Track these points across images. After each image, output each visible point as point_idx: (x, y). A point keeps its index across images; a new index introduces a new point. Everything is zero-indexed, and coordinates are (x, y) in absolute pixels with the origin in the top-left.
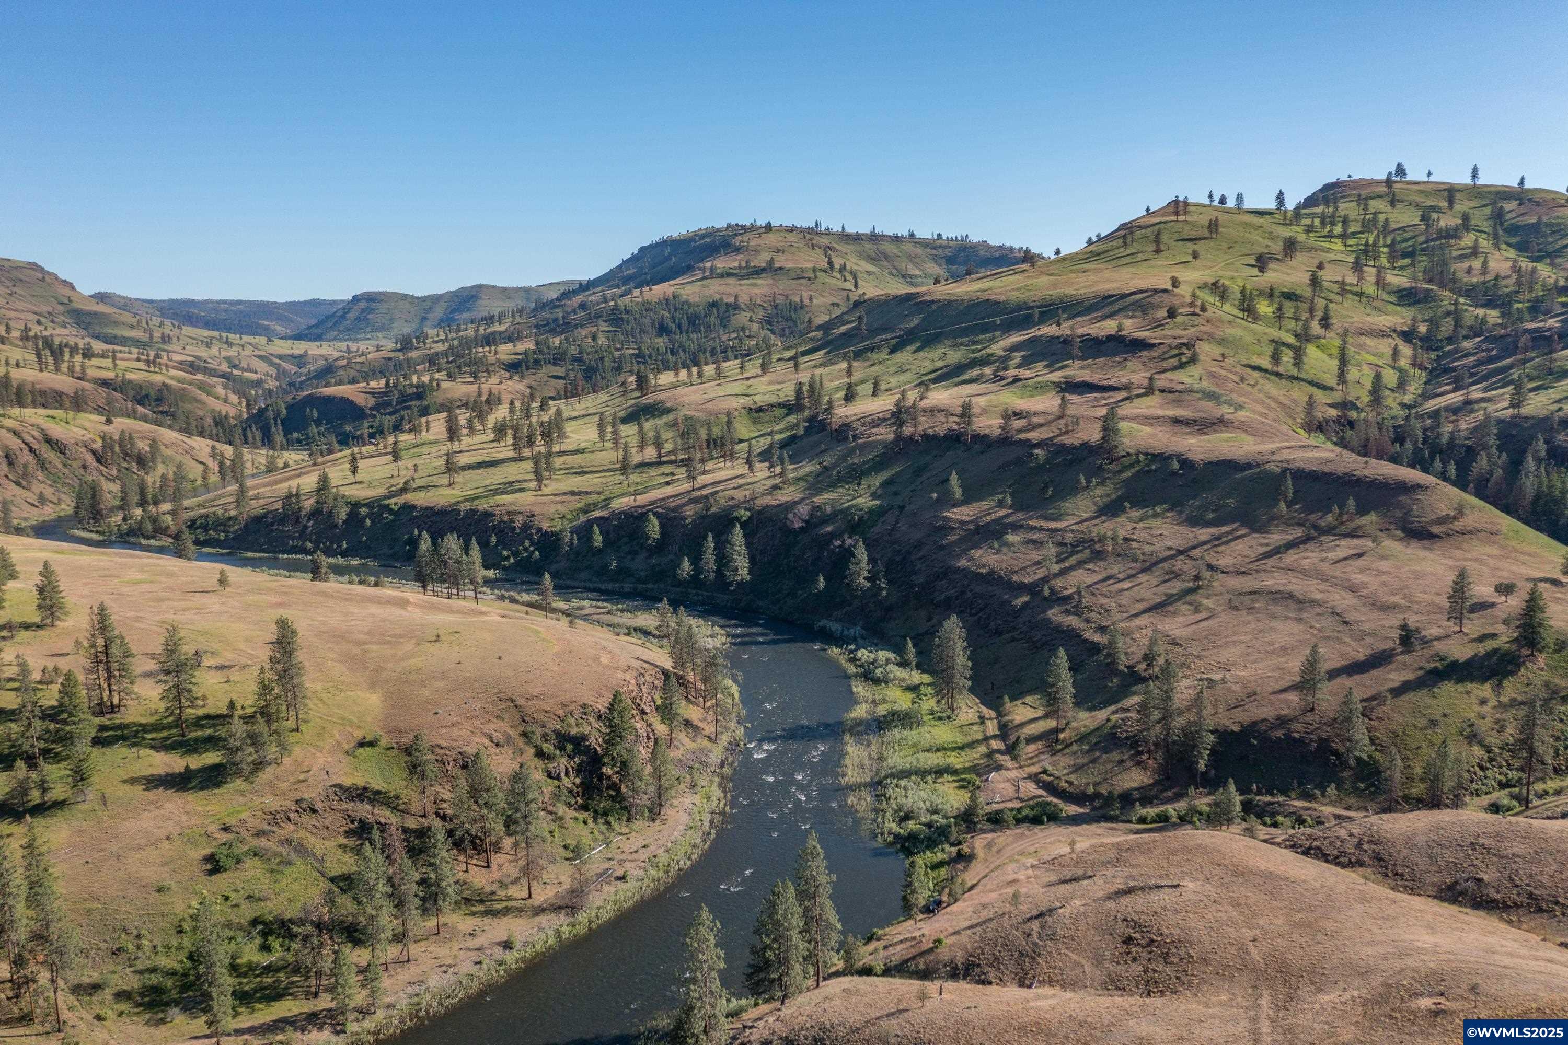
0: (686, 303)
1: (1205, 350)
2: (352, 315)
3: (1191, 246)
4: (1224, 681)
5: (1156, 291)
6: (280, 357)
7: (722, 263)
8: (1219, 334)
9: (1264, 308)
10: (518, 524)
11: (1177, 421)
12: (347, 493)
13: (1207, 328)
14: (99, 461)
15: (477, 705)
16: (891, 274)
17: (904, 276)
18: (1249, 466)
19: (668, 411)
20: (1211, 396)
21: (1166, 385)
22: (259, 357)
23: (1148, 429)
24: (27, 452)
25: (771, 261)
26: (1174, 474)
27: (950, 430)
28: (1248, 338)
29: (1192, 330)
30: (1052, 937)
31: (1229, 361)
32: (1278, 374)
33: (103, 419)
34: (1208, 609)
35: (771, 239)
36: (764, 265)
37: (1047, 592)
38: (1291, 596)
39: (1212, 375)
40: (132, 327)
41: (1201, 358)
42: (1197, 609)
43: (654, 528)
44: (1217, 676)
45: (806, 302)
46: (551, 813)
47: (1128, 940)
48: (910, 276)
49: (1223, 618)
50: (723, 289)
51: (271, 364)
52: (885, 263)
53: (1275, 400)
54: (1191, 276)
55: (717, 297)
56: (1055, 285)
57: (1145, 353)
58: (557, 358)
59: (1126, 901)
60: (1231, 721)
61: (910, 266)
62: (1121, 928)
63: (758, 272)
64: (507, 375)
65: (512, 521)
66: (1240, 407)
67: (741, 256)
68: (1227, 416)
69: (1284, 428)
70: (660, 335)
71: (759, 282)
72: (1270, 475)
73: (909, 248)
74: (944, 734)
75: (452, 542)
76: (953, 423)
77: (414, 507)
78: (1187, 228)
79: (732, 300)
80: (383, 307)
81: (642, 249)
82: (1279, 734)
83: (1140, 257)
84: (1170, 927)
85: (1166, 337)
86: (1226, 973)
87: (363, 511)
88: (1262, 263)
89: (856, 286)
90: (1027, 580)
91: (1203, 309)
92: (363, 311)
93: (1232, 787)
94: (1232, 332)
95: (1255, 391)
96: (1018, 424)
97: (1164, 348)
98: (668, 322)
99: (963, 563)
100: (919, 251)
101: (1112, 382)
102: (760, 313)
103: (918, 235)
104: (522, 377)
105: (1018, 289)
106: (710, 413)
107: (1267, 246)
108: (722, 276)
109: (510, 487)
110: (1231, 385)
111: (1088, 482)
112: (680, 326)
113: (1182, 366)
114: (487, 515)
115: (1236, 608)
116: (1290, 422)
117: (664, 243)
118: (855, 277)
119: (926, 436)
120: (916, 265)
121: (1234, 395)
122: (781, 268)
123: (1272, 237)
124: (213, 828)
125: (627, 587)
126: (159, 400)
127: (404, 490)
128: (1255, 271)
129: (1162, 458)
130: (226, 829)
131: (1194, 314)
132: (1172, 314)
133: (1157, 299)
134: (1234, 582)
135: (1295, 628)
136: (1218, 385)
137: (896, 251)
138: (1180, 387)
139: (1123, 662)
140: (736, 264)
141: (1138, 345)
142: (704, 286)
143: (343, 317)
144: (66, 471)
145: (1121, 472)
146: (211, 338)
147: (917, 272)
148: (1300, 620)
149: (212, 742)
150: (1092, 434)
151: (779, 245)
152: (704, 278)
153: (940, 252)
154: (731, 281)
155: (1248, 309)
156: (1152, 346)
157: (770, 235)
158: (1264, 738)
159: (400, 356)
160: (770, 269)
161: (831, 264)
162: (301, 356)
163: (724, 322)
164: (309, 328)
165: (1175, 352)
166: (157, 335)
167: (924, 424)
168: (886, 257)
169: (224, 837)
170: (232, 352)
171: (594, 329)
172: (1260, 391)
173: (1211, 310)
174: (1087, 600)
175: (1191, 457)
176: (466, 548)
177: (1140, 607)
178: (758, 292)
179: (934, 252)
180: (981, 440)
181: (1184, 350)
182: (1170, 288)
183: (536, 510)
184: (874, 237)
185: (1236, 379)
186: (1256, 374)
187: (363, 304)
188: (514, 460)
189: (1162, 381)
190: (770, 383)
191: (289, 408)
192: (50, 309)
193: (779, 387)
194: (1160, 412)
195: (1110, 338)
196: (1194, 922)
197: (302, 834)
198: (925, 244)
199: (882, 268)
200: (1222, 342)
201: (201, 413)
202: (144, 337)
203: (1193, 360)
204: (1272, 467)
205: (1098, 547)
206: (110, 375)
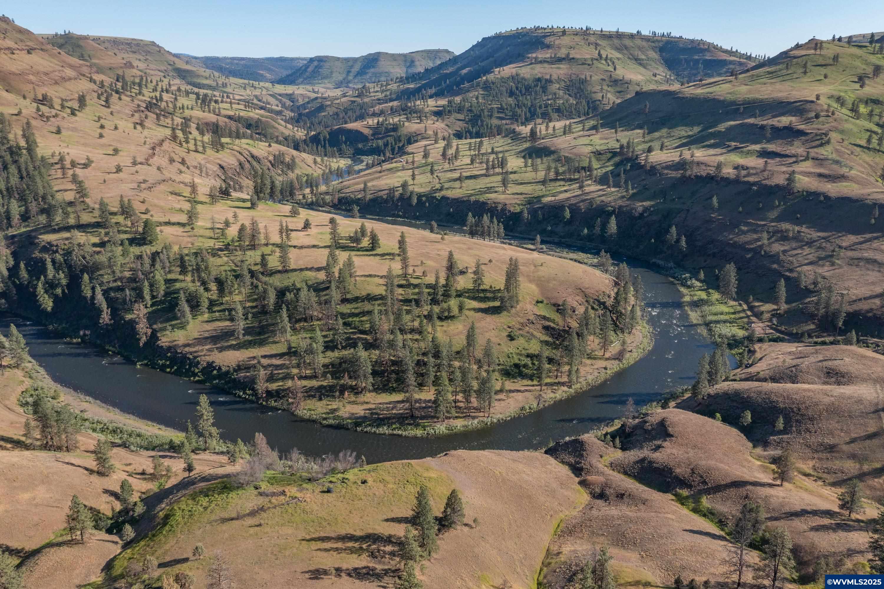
0: (523, 78)
1: (834, 136)
2: (310, 69)
3: (823, 70)
4: (848, 294)
5: (807, 102)
6: (280, 95)
7: (542, 55)
8: (840, 127)
9: (863, 109)
10: (499, 208)
11: (820, 175)
13: (834, 124)
14: (273, 166)
15: (570, 290)
16: (629, 58)
17: (636, 60)
18: (857, 201)
19: (553, 152)
20: (837, 162)
21: (816, 156)
22: (271, 95)
23: (806, 179)
25: (568, 54)
26: (821, 202)
27: (708, 174)
28: (855, 130)
29: (827, 125)
30: (801, 371)
31: (846, 142)
32: (868, 149)
33: (267, 144)
34: (838, 265)
35: (566, 40)
36: (563, 56)
37: (763, 253)
38: (875, 261)
39: (837, 151)
40: (206, 78)
41: (832, 141)
42: (833, 264)
43: (567, 214)
44: (845, 292)
45: (588, 78)
47: (828, 373)
48: (640, 59)
49: (845, 268)
50: (542, 70)
51: (277, 99)
52: (625, 52)
53: (867, 163)
54: (824, 89)
55: (539, 75)
56: (750, 92)
57: (803, 138)
58: (460, 110)
59: (824, 363)
60: (851, 309)
61: (640, 53)
62: (825, 370)
63: (560, 60)
64: (436, 119)
65: (496, 207)
66: (851, 168)
67: (550, 51)
68: (846, 174)
69: (872, 179)
70: (510, 96)
71: (562, 66)
72: (868, 205)
73: (639, 42)
74: (724, 308)
75: (486, 219)
76: (712, 171)
77: (448, 198)
78: (821, 59)
79: (548, 77)
80: (327, 65)
81: (484, 39)
82: (870, 314)
83: (795, 76)
84: (843, 369)
85: (814, 129)
86: (864, 380)
87: (424, 199)
88: (861, 80)
89: (615, 69)
90: (752, 246)
91: (833, 114)
92: (316, 67)
93: (854, 333)
94: (847, 126)
95: (858, 159)
96: (744, 172)
97: (812, 135)
98: (514, 88)
99: (720, 238)
100: (644, 43)
101: (788, 152)
102: (563, 84)
103: (643, 33)
104: (443, 120)
105: (730, 93)
106: (576, 155)
107: (864, 69)
108: (541, 62)
109: (490, 190)
110: (847, 156)
111: (779, 203)
112: (521, 92)
113: (821, 145)
114: (484, 204)
115: (851, 265)
116: (874, 175)
117: (498, 37)
118: (613, 63)
119: (697, 176)
120: (643, 53)
121: (848, 162)
122: (573, 58)
123: (867, 64)
124: (505, 327)
125: (556, 240)
127: (441, 189)
128: (857, 86)
129: (816, 194)
130: (509, 327)
131: (828, 116)
132: (817, 116)
133: (808, 106)
134: (850, 254)
135: (878, 274)
136: (840, 156)
137: (631, 44)
138: (822, 157)
139: (803, 285)
140: (548, 56)
141: (800, 133)
142: (532, 69)
143: (305, 70)
145: (794, 199)
146: (245, 84)
147: (643, 57)
148: (879, 271)
149: (494, 299)
150: (780, 180)
151: (571, 44)
152: (531, 64)
153: (657, 44)
154: (546, 65)
155: (854, 109)
156: (806, 134)
157: (565, 37)
158: (865, 317)
159: (358, 100)
160: (568, 59)
161: (600, 55)
162: (291, 95)
163: (544, 89)
164: (288, 76)
165: (819, 137)
166: (220, 83)
167: (696, 171)
168: (626, 48)
169: (510, 330)
170: (257, 92)
171: (476, 93)
172: (860, 159)
173: (837, 113)
174: (782, 257)
175: (830, 195)
176: (492, 221)
177: (806, 261)
178: (562, 72)
179: (653, 44)
180: (727, 181)
181: (823, 136)
182: (815, 100)
183: (507, 202)
184: (619, 36)
185: (849, 152)
186: (858, 149)
187: (316, 63)
188: (486, 175)
189: (813, 152)
190: (601, 139)
191: (330, 134)
192: (166, 68)
193: (606, 141)
194: (812, 170)
195: (785, 128)
196: (851, 368)
197: (532, 330)
198: (646, 39)
199: (624, 54)
200: (842, 132)
201: (276, 134)
202: (214, 84)
203: (828, 142)
204: (868, 202)
205: (785, 234)
206: (231, 113)
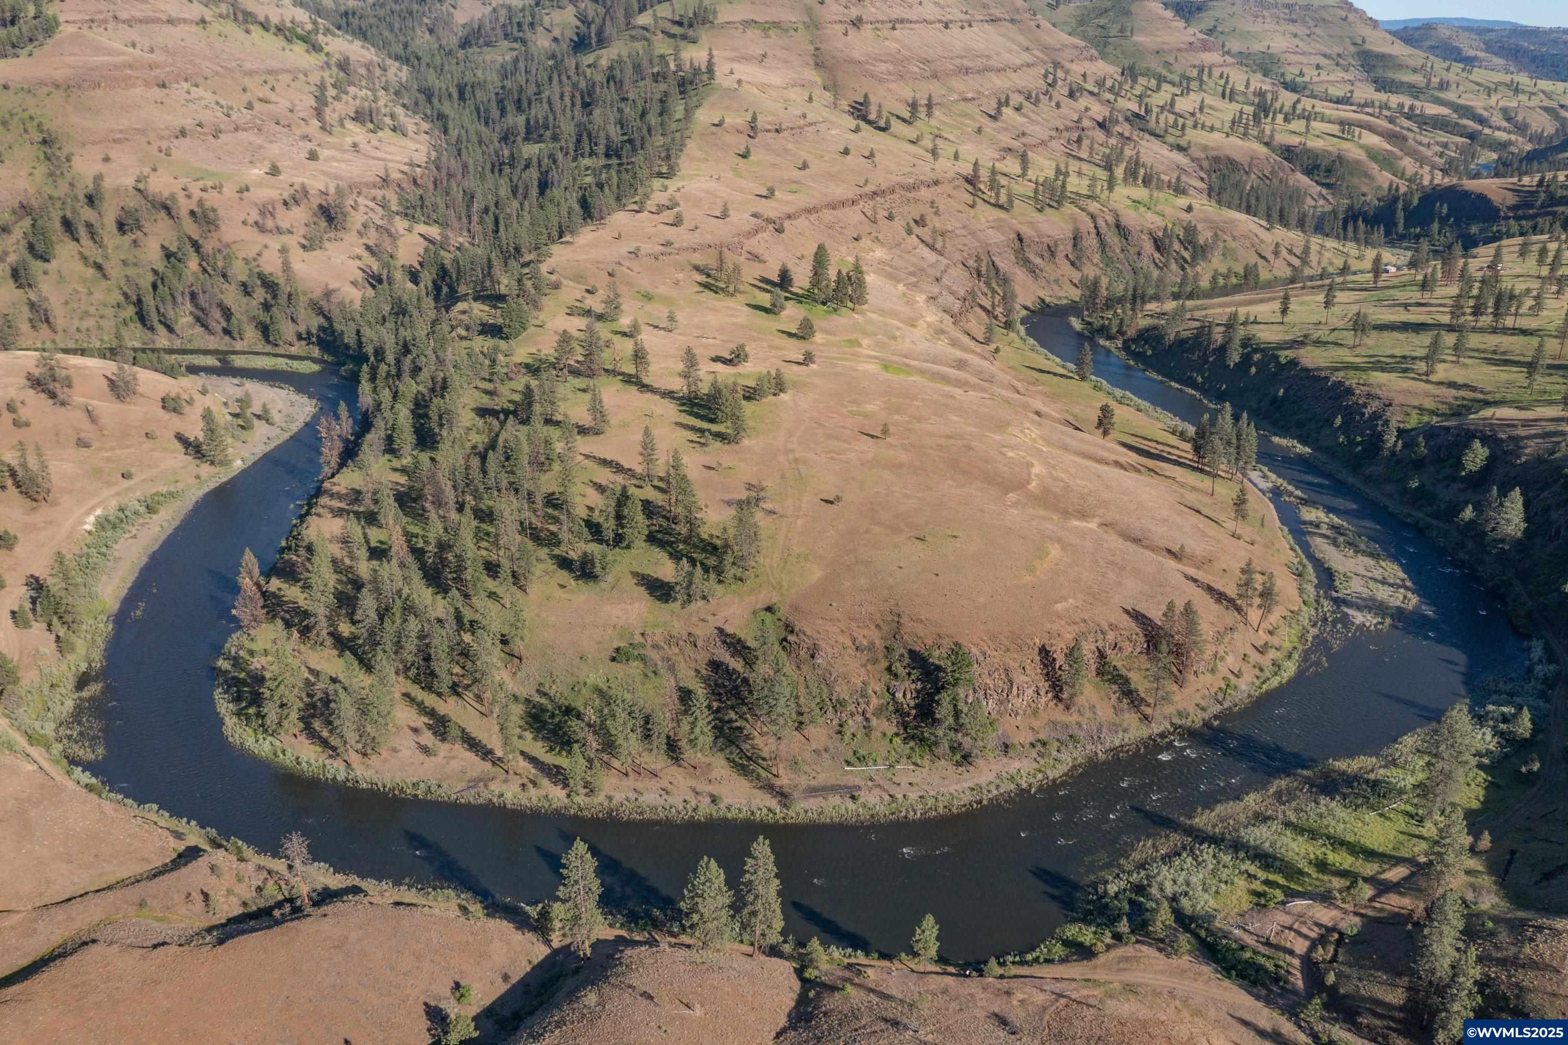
10: (1368, 411)
12: (1260, 335)
14: (1158, 248)
15: (867, 609)
24: (1094, 235)
43: (1475, 459)
46: (867, 720)
124: (638, 631)
126: (1329, 171)
130: (643, 635)
144: (1122, 256)
166: (1435, 80)
169: (638, 640)
183: (1400, 399)
192: (1341, 50)
197: (680, 658)
201: (1365, 189)
